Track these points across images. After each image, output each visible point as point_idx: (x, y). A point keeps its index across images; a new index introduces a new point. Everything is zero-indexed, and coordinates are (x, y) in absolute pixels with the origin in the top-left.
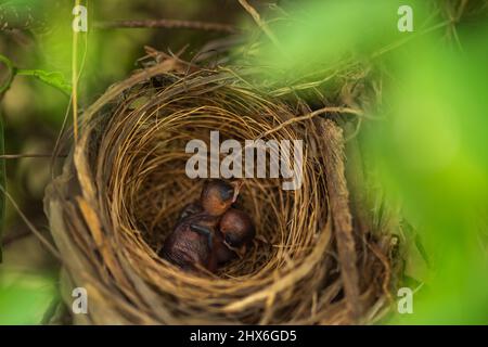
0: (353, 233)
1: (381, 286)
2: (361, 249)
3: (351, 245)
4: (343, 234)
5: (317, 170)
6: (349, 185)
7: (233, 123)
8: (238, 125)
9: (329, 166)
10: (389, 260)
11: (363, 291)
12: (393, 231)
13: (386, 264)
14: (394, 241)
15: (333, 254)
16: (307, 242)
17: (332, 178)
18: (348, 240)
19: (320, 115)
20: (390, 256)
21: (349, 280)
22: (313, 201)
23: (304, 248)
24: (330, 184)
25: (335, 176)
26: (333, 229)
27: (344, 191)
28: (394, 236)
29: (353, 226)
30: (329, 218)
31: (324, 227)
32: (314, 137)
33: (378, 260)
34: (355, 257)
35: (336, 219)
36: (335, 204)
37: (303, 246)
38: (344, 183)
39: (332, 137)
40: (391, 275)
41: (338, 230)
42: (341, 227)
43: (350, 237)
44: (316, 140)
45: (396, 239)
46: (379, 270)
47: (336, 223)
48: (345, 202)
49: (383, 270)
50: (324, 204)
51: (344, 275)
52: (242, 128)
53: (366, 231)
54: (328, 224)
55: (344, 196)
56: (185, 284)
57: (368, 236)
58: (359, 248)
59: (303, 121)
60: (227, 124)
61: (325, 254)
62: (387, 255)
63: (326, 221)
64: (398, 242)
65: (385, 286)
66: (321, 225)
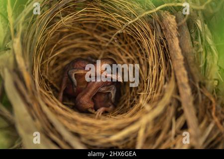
0: (189, 83)
1: (211, 114)
2: (196, 92)
3: (188, 91)
4: (182, 84)
5: (162, 44)
6: (183, 52)
7: (107, 19)
8: (110, 20)
9: (170, 41)
10: (214, 97)
11: (200, 122)
12: (215, 77)
13: (212, 99)
14: (216, 83)
15: (177, 97)
16: (159, 89)
17: (172, 48)
18: (186, 88)
19: (161, 9)
20: (215, 93)
21: (190, 115)
22: (161, 63)
23: (158, 94)
24: (171, 52)
25: (173, 47)
26: (176, 81)
27: (180, 56)
28: (215, 80)
29: (189, 78)
30: (173, 74)
31: (170, 80)
32: (159, 23)
33: (207, 98)
34: (192, 99)
35: (177, 75)
36: (175, 65)
37: (157, 93)
38: (180, 51)
39: (169, 22)
40: (216, 107)
41: (179, 82)
42: (180, 80)
43: (187, 85)
44: (160, 25)
45: (217, 82)
46: (209, 104)
47: (178, 78)
48: (181, 63)
49: (211, 103)
50: (168, 65)
51: (186, 111)
52: (112, 21)
53: (198, 80)
54: (173, 78)
55: (181, 59)
56: (84, 124)
57: (200, 83)
58: (194, 91)
59: (151, 14)
60: (103, 20)
61: (172, 98)
62: (213, 93)
63: (171, 76)
64: (218, 83)
65: (213, 114)
66: (167, 79)
